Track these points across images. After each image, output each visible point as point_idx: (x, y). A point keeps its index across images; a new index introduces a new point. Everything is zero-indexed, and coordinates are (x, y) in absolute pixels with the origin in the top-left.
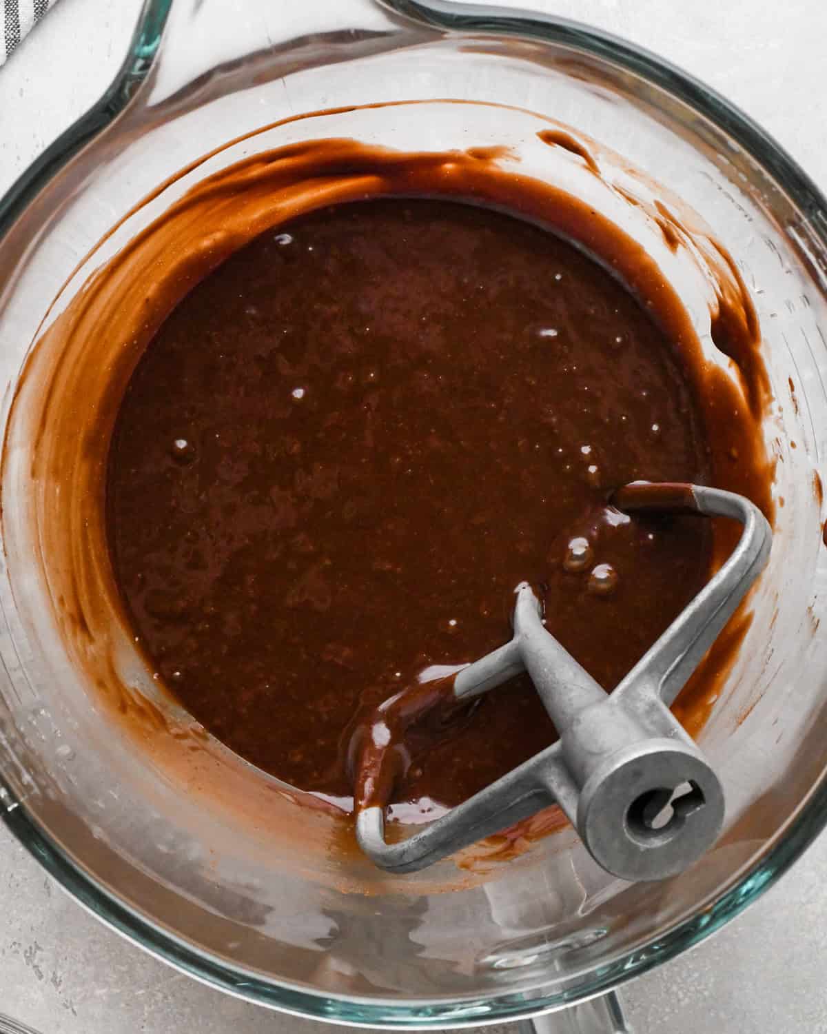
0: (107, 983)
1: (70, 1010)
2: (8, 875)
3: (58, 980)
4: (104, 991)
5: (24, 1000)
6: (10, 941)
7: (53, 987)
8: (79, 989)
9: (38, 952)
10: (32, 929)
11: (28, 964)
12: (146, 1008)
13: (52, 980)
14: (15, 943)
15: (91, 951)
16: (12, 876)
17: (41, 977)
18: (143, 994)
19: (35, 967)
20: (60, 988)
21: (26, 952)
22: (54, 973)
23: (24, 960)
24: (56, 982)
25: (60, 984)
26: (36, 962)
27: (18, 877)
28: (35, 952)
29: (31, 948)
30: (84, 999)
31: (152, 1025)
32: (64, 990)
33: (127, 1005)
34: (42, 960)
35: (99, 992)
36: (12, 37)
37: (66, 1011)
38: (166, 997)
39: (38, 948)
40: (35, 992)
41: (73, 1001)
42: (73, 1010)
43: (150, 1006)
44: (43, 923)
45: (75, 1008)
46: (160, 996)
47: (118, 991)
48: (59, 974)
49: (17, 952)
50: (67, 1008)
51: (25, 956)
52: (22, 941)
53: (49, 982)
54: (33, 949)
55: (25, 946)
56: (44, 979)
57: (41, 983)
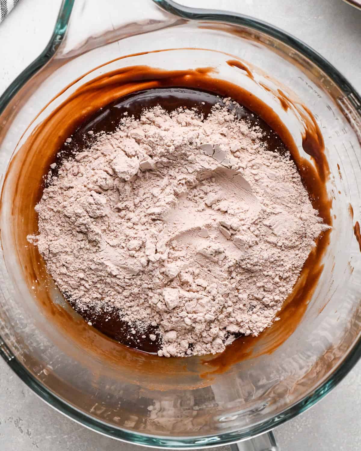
0: (51, 433)
1: (35, 446)
2: (6, 389)
4: (50, 437)
5: (15, 442)
6: (8, 417)
7: (28, 436)
8: (39, 437)
9: (21, 421)
10: (17, 411)
12: (68, 443)
14: (10, 418)
15: (44, 420)
16: (8, 389)
17: (22, 432)
18: (67, 437)
19: (20, 428)
20: (31, 436)
21: (15, 421)
22: (28, 430)
23: (15, 425)
24: (29, 434)
26: (19, 426)
27: (10, 389)
30: (42, 440)
32: (33, 438)
33: (60, 442)
34: (22, 425)
35: (47, 437)
37: (34, 446)
38: (76, 438)
39: (20, 419)
41: (37, 442)
43: (70, 442)
44: (22, 408)
45: (37, 444)
46: (74, 438)
47: (55, 436)
48: (30, 430)
49: (11, 422)
51: (15, 423)
52: (13, 417)
53: (26, 434)
54: (18, 420)
55: (15, 419)
56: (24, 433)
57: (22, 435)
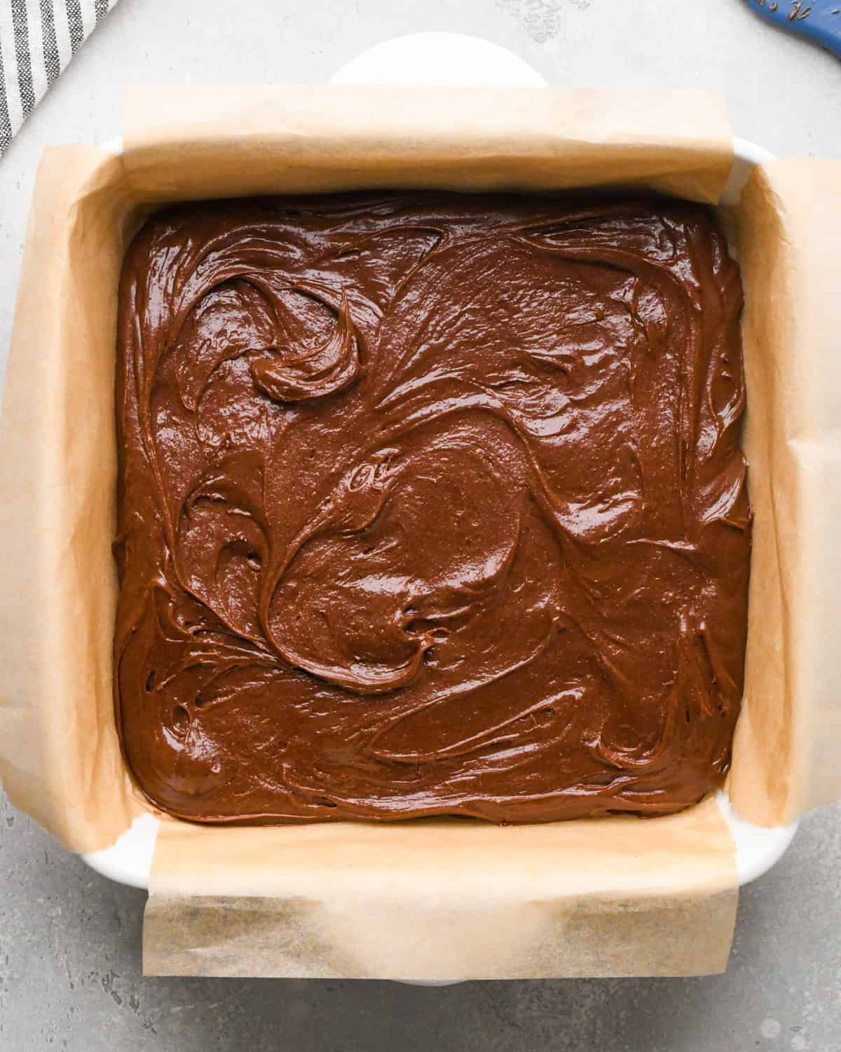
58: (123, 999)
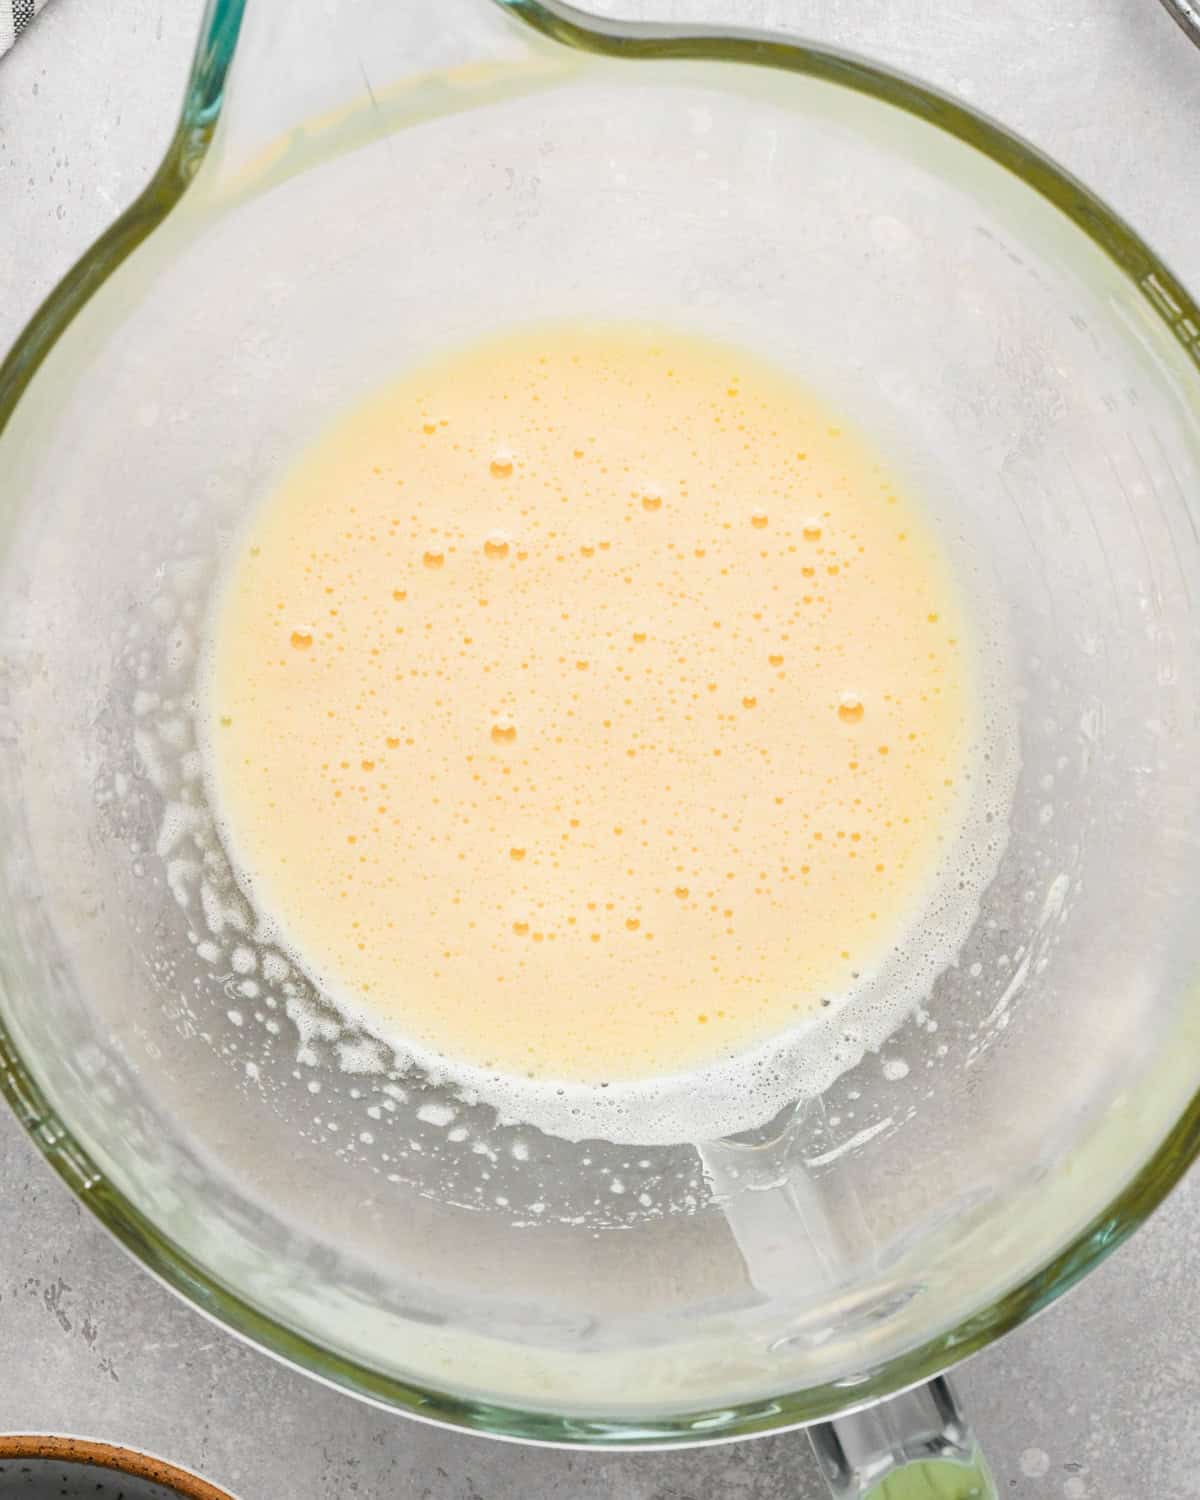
0: (161, 1336)
1: (109, 1373)
2: (21, 1186)
3: (92, 1331)
4: (156, 1346)
5: (44, 1360)
6: (24, 1277)
7: (86, 1342)
8: (122, 1344)
9: (64, 1292)
10: (55, 1260)
11: (49, 1309)
12: (215, 1370)
13: (83, 1332)
14: (31, 1281)
15: (137, 1291)
16: (26, 1187)
17: (67, 1327)
18: (211, 1350)
19: (61, 1313)
20: (95, 1343)
21: (47, 1292)
22: (86, 1322)
23: (44, 1305)
24: (88, 1333)
25: (95, 1338)
26: (61, 1307)
27: (34, 1188)
28: (60, 1293)
29: (53, 1287)
30: (129, 1357)
31: (223, 1392)
32: (101, 1346)
33: (189, 1365)
34: (69, 1303)
35: (148, 1347)
36: (23, 9)
37: (103, 1374)
38: (241, 1354)
39: (63, 1287)
40: (60, 1348)
41: (113, 1360)
42: (112, 1373)
43: (219, 1366)
44: (69, 1251)
45: (115, 1369)
46: (233, 1352)
47: (175, 1345)
48: (93, 1322)
49: (34, 1293)
50: (105, 1370)
51: (45, 1297)
52: (41, 1278)
53: (79, 1334)
54: (57, 1287)
55: (46, 1283)
56: (72, 1330)
57: (68, 1335)
58: (73, 1325)
